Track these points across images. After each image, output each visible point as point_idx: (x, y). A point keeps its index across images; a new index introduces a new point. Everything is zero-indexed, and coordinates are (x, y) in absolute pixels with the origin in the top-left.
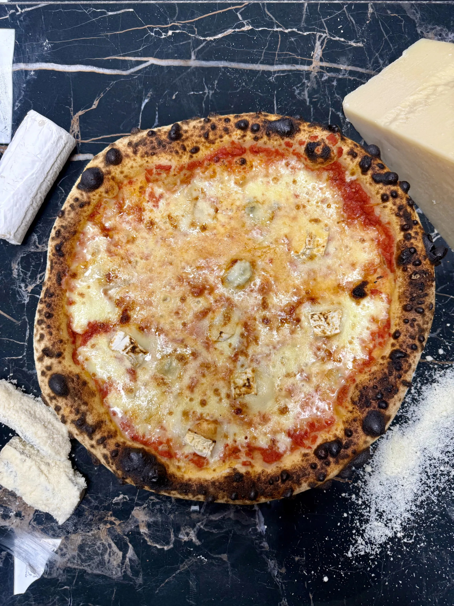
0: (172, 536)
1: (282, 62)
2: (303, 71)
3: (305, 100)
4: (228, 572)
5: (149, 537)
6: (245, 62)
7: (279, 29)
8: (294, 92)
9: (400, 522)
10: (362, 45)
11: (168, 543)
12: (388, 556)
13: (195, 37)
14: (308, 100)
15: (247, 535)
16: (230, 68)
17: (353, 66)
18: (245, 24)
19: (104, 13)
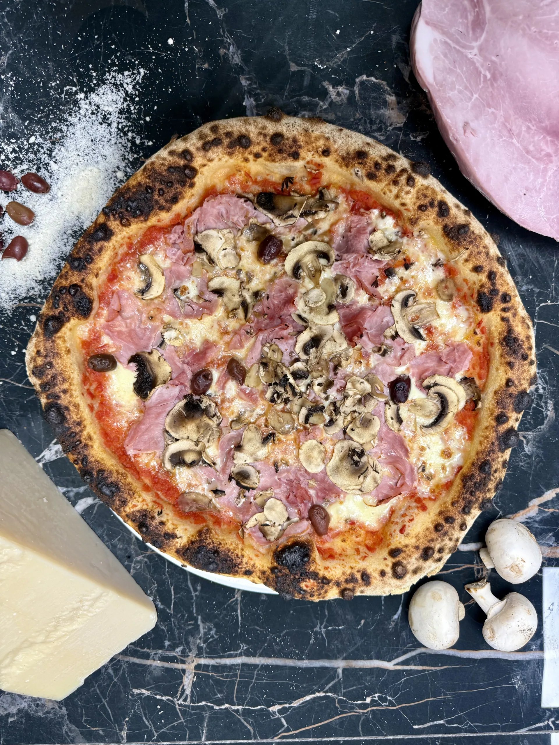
0: (357, 92)
1: (232, 667)
2: (206, 657)
3: (203, 622)
4: (289, 50)
5: (385, 91)
6: (277, 667)
7: (236, 707)
8: (216, 631)
9: (81, 111)
10: (134, 690)
11: (362, 83)
12: (95, 69)
13: (338, 695)
14: (199, 622)
15: (267, 95)
16: (295, 659)
17: (145, 665)
18: (277, 713)
19: (448, 722)
